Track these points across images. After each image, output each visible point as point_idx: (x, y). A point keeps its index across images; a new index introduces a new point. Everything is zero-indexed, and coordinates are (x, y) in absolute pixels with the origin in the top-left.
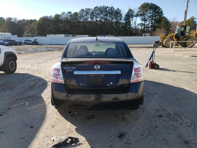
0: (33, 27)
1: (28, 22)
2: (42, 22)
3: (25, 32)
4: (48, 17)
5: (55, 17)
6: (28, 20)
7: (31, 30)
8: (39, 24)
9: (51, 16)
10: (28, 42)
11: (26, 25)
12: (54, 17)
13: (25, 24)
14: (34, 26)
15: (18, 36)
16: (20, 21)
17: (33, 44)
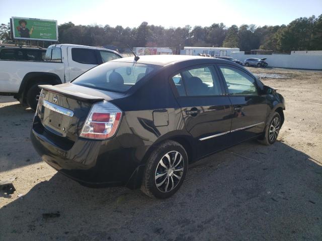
0: (275, 39)
1: (271, 30)
2: (293, 30)
3: (260, 47)
4: (306, 18)
5: (320, 19)
6: (271, 27)
7: (271, 43)
8: (287, 33)
9: (314, 17)
10: (252, 62)
11: (267, 35)
12: (318, 18)
13: (265, 34)
14: (277, 37)
15: (246, 53)
16: (259, 29)
17: (259, 65)
